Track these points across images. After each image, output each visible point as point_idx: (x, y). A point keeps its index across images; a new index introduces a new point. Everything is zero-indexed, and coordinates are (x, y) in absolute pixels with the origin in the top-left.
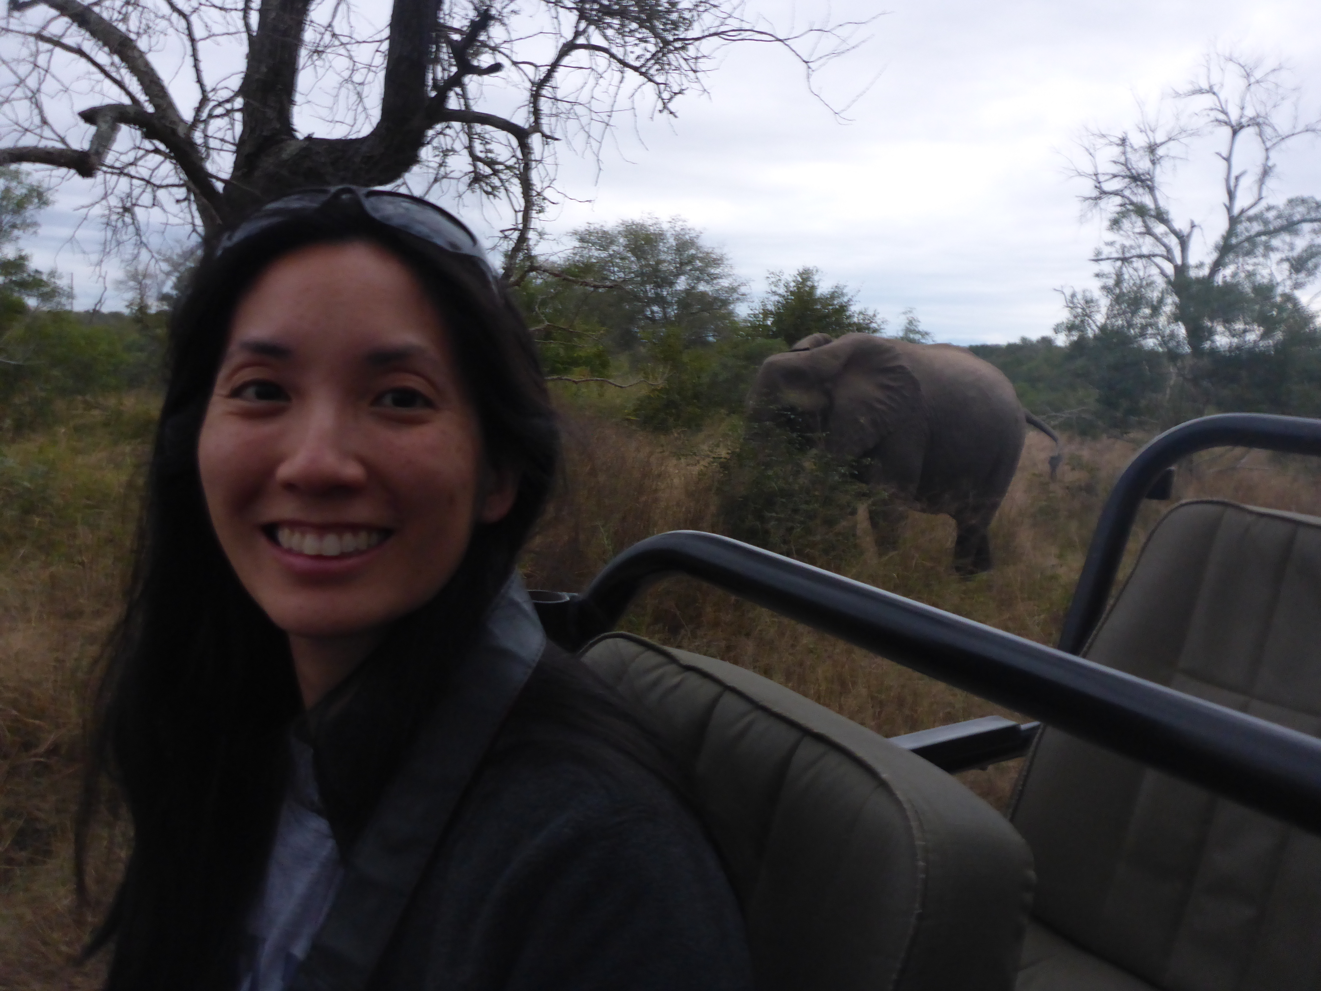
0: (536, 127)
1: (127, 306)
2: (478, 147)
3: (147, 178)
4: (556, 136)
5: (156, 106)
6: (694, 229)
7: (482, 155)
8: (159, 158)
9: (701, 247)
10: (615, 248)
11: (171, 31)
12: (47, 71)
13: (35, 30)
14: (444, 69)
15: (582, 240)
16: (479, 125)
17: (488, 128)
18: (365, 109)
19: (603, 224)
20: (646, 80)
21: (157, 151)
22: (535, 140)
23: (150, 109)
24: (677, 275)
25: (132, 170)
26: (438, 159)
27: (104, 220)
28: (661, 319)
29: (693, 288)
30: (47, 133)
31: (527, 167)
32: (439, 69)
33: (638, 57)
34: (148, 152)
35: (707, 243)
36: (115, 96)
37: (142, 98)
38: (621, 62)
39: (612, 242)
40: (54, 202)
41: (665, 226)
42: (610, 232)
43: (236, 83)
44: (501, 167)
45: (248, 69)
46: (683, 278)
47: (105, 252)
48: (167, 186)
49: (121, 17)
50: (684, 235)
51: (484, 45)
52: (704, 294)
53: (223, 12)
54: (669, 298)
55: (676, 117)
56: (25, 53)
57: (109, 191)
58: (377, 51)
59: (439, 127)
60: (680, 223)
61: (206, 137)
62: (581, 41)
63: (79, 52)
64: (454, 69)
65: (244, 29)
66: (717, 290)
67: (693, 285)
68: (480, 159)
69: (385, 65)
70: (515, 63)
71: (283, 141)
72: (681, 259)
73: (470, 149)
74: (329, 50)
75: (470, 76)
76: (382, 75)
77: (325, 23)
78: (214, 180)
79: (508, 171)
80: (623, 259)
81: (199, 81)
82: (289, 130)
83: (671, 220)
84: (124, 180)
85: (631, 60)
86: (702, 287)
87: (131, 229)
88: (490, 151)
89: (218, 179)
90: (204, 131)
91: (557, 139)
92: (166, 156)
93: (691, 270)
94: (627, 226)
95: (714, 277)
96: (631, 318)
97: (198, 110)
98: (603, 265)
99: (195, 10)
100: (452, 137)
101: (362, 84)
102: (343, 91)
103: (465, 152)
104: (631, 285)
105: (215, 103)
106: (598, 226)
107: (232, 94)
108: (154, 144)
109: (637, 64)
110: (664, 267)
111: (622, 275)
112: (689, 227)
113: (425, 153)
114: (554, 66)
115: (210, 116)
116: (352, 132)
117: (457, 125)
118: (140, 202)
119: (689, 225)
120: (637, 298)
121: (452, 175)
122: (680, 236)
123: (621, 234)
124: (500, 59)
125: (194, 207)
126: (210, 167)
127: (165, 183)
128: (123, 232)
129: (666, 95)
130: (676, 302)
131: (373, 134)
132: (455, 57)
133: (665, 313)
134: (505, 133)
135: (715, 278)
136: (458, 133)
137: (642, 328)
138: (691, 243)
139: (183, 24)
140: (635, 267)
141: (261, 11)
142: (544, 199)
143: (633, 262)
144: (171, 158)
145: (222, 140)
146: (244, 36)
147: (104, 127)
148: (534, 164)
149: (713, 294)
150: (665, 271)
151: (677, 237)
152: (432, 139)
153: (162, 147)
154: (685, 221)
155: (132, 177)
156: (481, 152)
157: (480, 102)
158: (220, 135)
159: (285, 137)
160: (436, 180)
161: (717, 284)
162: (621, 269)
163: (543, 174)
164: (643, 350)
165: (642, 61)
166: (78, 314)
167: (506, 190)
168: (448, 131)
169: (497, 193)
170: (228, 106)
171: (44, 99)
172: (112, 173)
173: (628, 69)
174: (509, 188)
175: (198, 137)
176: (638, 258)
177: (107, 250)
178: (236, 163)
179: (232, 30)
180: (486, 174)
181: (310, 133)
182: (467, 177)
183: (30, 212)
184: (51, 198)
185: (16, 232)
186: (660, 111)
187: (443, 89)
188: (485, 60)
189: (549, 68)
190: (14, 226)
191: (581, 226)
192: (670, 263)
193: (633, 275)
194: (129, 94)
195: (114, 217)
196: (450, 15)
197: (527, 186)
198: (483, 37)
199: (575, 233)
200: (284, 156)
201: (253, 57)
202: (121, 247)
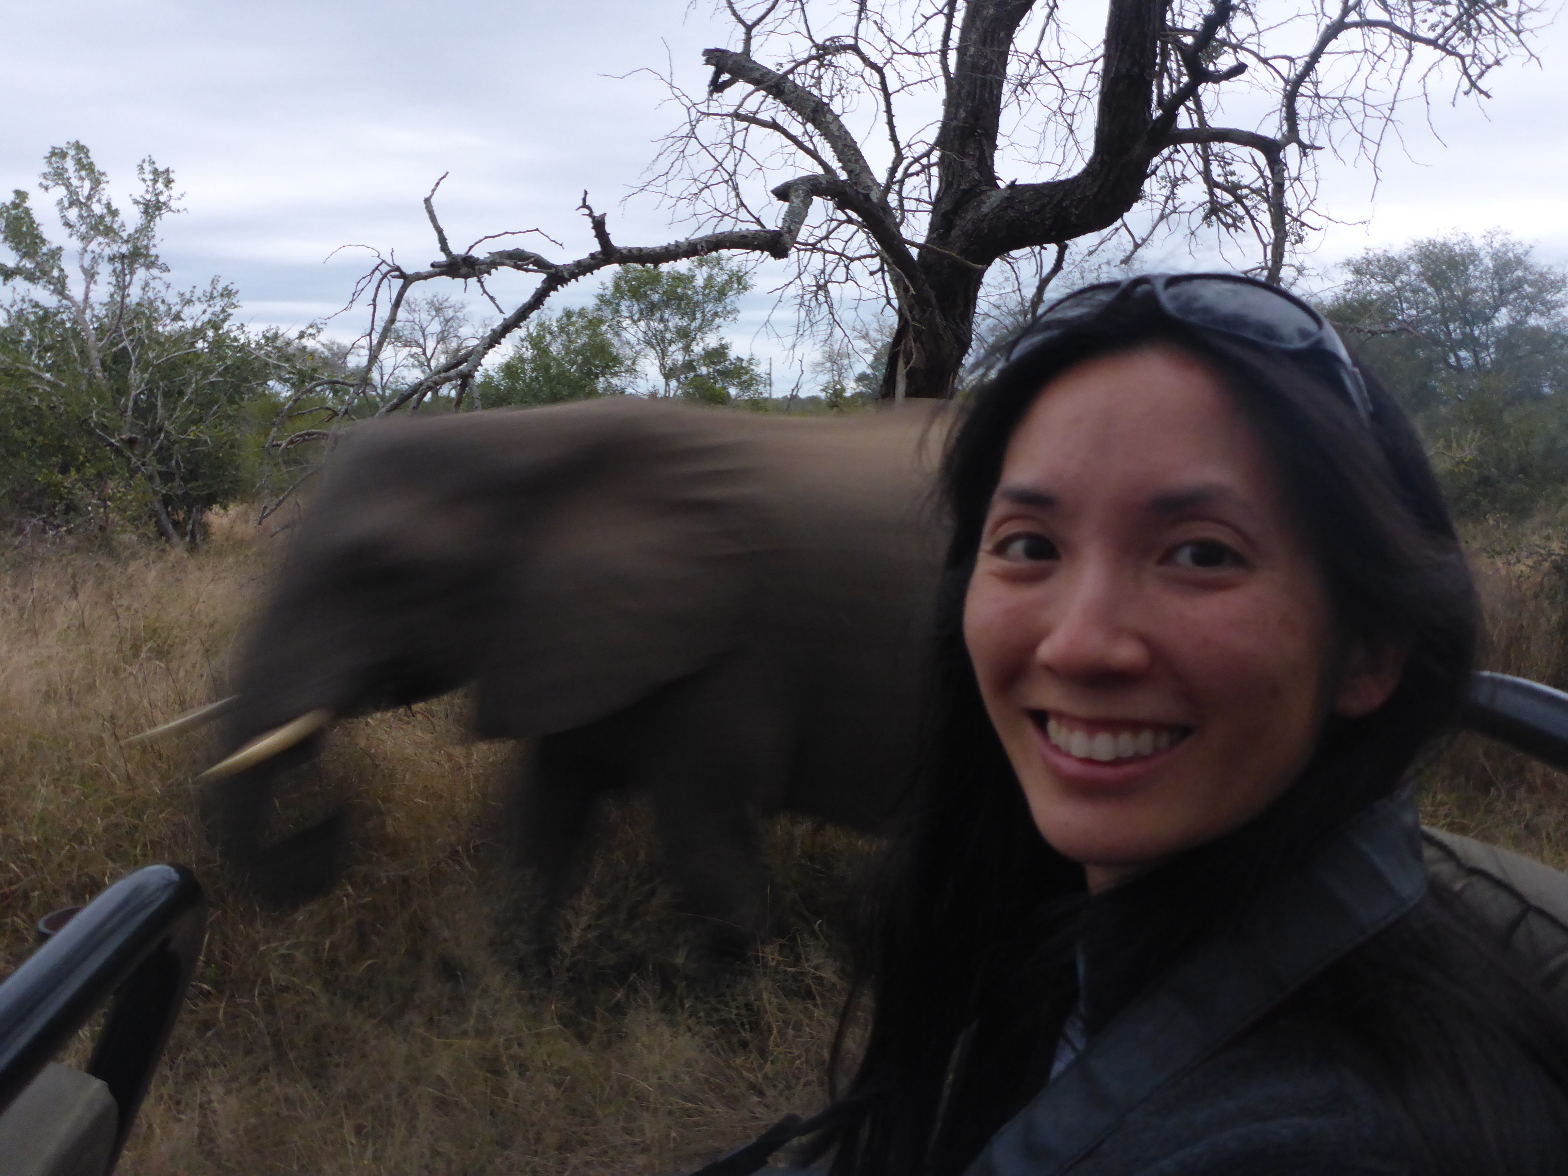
0: (1293, 135)
1: (823, 390)
2: (1216, 170)
3: (840, 251)
4: (1317, 144)
5: (850, 173)
6: (1520, 243)
7: (1221, 180)
8: (853, 228)
9: (1531, 266)
10: (1404, 278)
11: (864, 87)
12: (742, 151)
13: (731, 110)
14: (1172, 81)
15: (1357, 271)
16: (1216, 143)
17: (1228, 145)
18: (1076, 142)
19: (1387, 248)
20: (1444, 54)
21: (850, 221)
22: (1291, 153)
23: (843, 176)
24: (1496, 309)
25: (825, 244)
26: (1166, 192)
27: (799, 301)
28: (1470, 368)
29: (1522, 322)
30: (743, 214)
31: (1279, 188)
32: (1166, 82)
33: (1433, 27)
34: (841, 223)
35: (1540, 260)
36: (809, 167)
37: (835, 165)
38: (1407, 35)
39: (1400, 271)
40: (752, 286)
41: (1478, 243)
42: (1396, 258)
43: (932, 135)
44: (1245, 191)
45: (945, 117)
46: (1504, 310)
47: (799, 334)
48: (859, 259)
49: (814, 81)
50: (1505, 253)
51: (1224, 43)
52: (1538, 330)
53: (916, 57)
54: (1483, 339)
55: (1488, 96)
56: (723, 135)
57: (803, 269)
58: (1091, 72)
59: (1166, 152)
60: (1499, 237)
61: (901, 199)
62: (1353, 17)
63: (774, 126)
64: (1185, 79)
65: (941, 72)
66: (1557, 325)
67: (1518, 318)
68: (1218, 185)
69: (1098, 89)
70: (1265, 61)
71: (983, 192)
72: (1500, 286)
73: (1207, 175)
74: (1034, 81)
75: (1204, 85)
76: (1096, 100)
77: (1030, 51)
78: (908, 246)
79: (1254, 195)
80: (1415, 291)
81: (894, 138)
82: (992, 179)
83: (1485, 234)
84: (818, 256)
85: (1423, 31)
86: (1533, 321)
87: (825, 307)
88: (1233, 173)
89: (913, 244)
90: (899, 193)
91: (1320, 148)
92: (861, 226)
93: (1516, 299)
94: (1420, 248)
95: (1550, 307)
96: (1429, 368)
97: (893, 171)
98: (1387, 301)
99: (889, 61)
100: (1182, 162)
101: (1073, 115)
102: (1052, 125)
103: (1200, 179)
104: (1427, 325)
105: (911, 159)
106: (1380, 252)
107: (927, 148)
108: (846, 214)
109: (1432, 35)
110: (1476, 297)
111: (1413, 312)
112: (1513, 241)
113: (1150, 186)
114: (1315, 56)
115: (906, 175)
116: (1061, 172)
117: (1189, 147)
118: (833, 278)
119: (1514, 238)
120: (1436, 342)
121: (1180, 209)
122: (1500, 254)
123: (1412, 258)
124: (1244, 57)
125: (887, 277)
126: (905, 232)
127: (857, 255)
128: (816, 312)
129: (1474, 71)
130: (1493, 343)
131: (1086, 172)
132: (1187, 66)
133: (1477, 361)
134: (1249, 148)
135: (1553, 308)
136: (1189, 157)
137: (1443, 380)
138: (1519, 262)
139: (877, 77)
140: (1433, 301)
141: (959, 49)
142: (1303, 224)
143: (1429, 294)
144: (864, 227)
145: (918, 200)
146: (941, 81)
147: (796, 201)
148: (1287, 184)
149: (1549, 329)
150: (1477, 304)
151: (1495, 256)
152: (1157, 167)
153: (854, 216)
154: (1507, 233)
155: (826, 252)
156: (1219, 176)
157: (1218, 115)
158: (915, 195)
159: (985, 188)
160: (1162, 217)
161: (1558, 314)
162: (1414, 305)
163: (1300, 192)
164: (1443, 410)
165: (1439, 30)
166: (776, 400)
167: (1252, 219)
168: (1176, 156)
169: (1239, 224)
170: (924, 161)
171: (739, 179)
172: (806, 250)
173: (1417, 43)
174: (1256, 216)
175: (892, 199)
176: (1438, 290)
177: (801, 332)
178: (931, 224)
179: (927, 76)
180: (1224, 202)
181: (1013, 179)
182: (1201, 209)
183: (731, 297)
184: (750, 282)
185: (718, 321)
186: (1466, 93)
187: (1171, 107)
188: (1225, 61)
189: (1307, 59)
190: (716, 314)
191: (1358, 255)
192: (1484, 292)
193: (1429, 312)
194: (822, 163)
195: (807, 297)
196: (1180, 14)
197: (1279, 212)
198: (1221, 33)
199: (1348, 263)
200: (985, 209)
201: (951, 104)
202: (815, 328)
